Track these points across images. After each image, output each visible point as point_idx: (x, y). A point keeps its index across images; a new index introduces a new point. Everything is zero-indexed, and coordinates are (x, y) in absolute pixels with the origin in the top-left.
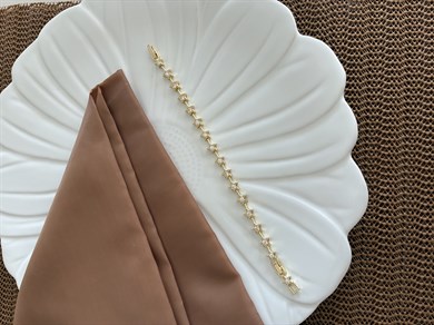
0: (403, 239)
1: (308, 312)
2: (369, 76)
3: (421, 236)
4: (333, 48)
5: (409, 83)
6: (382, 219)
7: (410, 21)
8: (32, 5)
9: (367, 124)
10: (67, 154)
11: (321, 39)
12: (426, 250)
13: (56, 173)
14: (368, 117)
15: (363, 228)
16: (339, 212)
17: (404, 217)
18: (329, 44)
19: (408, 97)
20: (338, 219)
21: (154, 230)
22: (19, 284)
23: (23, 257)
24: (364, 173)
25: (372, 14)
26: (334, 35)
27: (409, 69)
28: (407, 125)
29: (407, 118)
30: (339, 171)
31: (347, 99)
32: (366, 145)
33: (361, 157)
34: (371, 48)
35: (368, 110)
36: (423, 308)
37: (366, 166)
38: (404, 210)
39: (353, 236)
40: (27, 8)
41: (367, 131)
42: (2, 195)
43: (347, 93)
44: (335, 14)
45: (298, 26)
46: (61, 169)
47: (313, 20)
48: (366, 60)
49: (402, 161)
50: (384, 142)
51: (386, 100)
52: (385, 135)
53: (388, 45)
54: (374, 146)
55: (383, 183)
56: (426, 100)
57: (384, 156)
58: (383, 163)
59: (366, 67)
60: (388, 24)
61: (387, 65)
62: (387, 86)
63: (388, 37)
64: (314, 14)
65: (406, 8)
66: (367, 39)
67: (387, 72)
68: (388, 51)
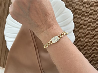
10: (20, 27)
11: (70, 9)
13: (18, 30)
17: (82, 44)
22: (9, 50)
23: (11, 45)
30: (70, 34)
32: (76, 30)
33: (75, 32)
43: (73, 19)
45: (66, 6)
47: (69, 6)
48: (78, 14)
49: (83, 34)
50: (80, 30)
51: (81, 22)
52: (80, 28)
53: (83, 11)
54: (78, 30)
55: (79, 37)
56: (88, 22)
57: (79, 32)
58: (79, 34)
59: (78, 15)
60: (83, 8)
61: (82, 15)
62: (81, 19)
63: (83, 10)
64: (69, 4)
65: (87, 5)
66: (78, 10)
67: (82, 17)
68: (82, 13)
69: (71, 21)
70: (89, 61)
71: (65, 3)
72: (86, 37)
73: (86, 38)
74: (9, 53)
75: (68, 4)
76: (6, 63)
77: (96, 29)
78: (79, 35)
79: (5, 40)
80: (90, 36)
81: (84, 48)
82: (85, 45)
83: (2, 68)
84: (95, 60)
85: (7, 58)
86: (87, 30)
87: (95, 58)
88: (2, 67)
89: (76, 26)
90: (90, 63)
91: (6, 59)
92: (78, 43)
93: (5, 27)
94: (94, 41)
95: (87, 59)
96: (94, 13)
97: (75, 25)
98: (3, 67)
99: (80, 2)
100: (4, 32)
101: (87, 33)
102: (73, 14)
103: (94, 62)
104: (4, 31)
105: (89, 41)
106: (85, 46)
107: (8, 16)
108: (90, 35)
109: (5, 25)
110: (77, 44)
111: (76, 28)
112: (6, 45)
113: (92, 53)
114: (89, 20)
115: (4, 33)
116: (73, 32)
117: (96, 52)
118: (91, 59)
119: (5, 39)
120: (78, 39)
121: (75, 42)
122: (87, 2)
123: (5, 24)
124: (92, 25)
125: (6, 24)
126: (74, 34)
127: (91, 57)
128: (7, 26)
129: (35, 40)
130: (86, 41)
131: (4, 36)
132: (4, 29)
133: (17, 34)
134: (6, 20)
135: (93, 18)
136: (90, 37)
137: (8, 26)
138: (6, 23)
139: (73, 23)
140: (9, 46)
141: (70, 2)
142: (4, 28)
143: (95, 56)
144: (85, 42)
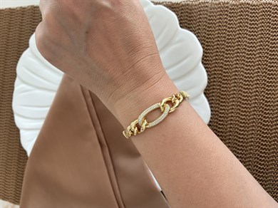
2: (217, 52)
4: (198, 37)
5: (238, 56)
7: (241, 22)
10: (56, 87)
12: (242, 145)
13: (50, 97)
14: (215, 74)
17: (231, 127)
18: (196, 34)
19: (237, 64)
21: (100, 129)
22: (29, 154)
23: (32, 140)
24: (210, 104)
25: (220, 18)
26: (199, 29)
27: (239, 49)
28: (236, 79)
29: (236, 75)
30: (197, 101)
31: (203, 63)
32: (214, 89)
33: (211, 95)
34: (219, 37)
35: (215, 70)
37: (212, 99)
43: (203, 59)
45: (180, 23)
47: (189, 21)
48: (216, 43)
49: (232, 98)
50: (223, 87)
51: (225, 65)
52: (223, 84)
53: (228, 35)
54: (218, 89)
55: (221, 109)
56: (246, 65)
57: (222, 95)
58: (222, 98)
59: (215, 47)
60: (229, 24)
61: (227, 46)
62: (226, 57)
63: (228, 31)
64: (190, 17)
65: (239, 16)
66: (217, 32)
67: (227, 50)
68: (228, 39)
69: (197, 65)
70: (253, 175)
71: (177, 15)
72: (243, 107)
73: (242, 111)
74: (28, 161)
75: (187, 16)
76: (22, 191)
77: (268, 82)
78: (222, 102)
79: (15, 126)
80: (254, 103)
81: (239, 138)
82: (240, 130)
83: (12, 204)
84: (270, 172)
85: (23, 177)
86: (244, 88)
87: (271, 164)
88: (10, 202)
89: (212, 76)
90: (258, 180)
91: (22, 180)
92: (219, 124)
93: (13, 90)
94: (265, 117)
95: (248, 169)
96: (259, 38)
97: (208, 75)
98: (14, 203)
99: (219, 8)
100: (11, 104)
101: (244, 96)
102: (202, 44)
103: (268, 177)
104: (12, 101)
105: (252, 119)
106: (240, 134)
107: (19, 57)
108: (254, 99)
109: (13, 84)
110: (219, 128)
111: (212, 84)
112: (20, 140)
113: (261, 152)
114: (248, 58)
115: (11, 107)
116: (205, 93)
117: (273, 149)
118: (260, 168)
119: (14, 123)
120: (221, 113)
121: (210, 121)
122: (240, 8)
123: (14, 81)
124: (256, 73)
125: (17, 82)
126: (209, 101)
127: (260, 164)
128: (18, 86)
129: (98, 123)
130: (241, 119)
131: (13, 114)
132: (12, 95)
133: (47, 106)
134: (15, 70)
135: (258, 53)
136: (254, 107)
137: (23, 86)
138: (15, 79)
139: (204, 70)
140: (28, 141)
141: (191, 10)
142: (12, 93)
143: (272, 161)
144: (241, 122)
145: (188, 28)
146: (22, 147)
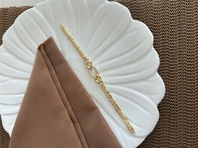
0: (180, 106)
1: (142, 140)
2: (163, 37)
3: (188, 105)
4: (147, 25)
5: (180, 39)
6: (171, 98)
7: (180, 12)
8: (10, 8)
9: (163, 58)
11: (142, 21)
12: (190, 111)
14: (163, 55)
15: (163, 103)
16: (153, 96)
18: (145, 23)
19: (180, 45)
20: (153, 99)
24: (163, 79)
25: (163, 9)
26: (147, 19)
27: (180, 33)
28: (180, 57)
29: (180, 54)
30: (152, 79)
31: (154, 47)
34: (163, 25)
35: (163, 52)
36: (190, 135)
37: (163, 75)
38: (180, 94)
39: (159, 107)
40: (7, 9)
41: (163, 61)
42: (1, 96)
43: (154, 44)
44: (147, 10)
46: (27, 82)
47: (138, 13)
48: (161, 30)
49: (178, 73)
50: (171, 65)
51: (171, 47)
52: (171, 62)
53: (171, 23)
54: (166, 67)
55: (171, 83)
56: (188, 46)
57: (171, 71)
58: (171, 74)
59: (161, 33)
60: (170, 14)
61: (170, 32)
62: (171, 41)
64: (138, 10)
65: (178, 7)
66: (161, 21)
67: (171, 35)
68: (171, 26)
72: (188, 80)
73: (188, 83)
74: (10, 140)
80: (197, 76)
82: (188, 98)
86: (188, 65)
92: (171, 95)
96: (195, 24)
101: (188, 71)
106: (188, 102)
114: (188, 40)
120: (171, 86)
124: (196, 51)
130: (188, 89)
135: (196, 36)
141: (138, 4)
144: (188, 92)
145: (138, 19)
146: (3, 129)
